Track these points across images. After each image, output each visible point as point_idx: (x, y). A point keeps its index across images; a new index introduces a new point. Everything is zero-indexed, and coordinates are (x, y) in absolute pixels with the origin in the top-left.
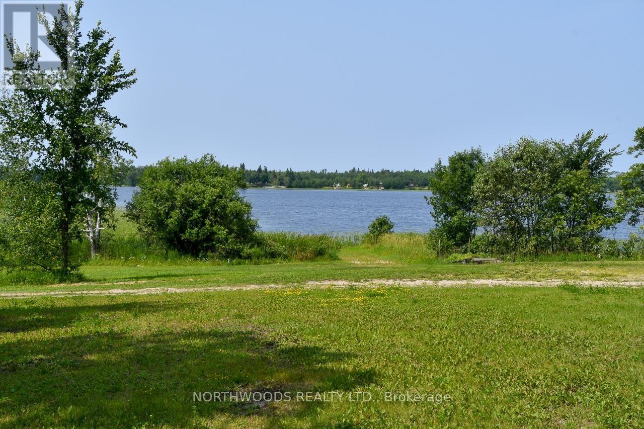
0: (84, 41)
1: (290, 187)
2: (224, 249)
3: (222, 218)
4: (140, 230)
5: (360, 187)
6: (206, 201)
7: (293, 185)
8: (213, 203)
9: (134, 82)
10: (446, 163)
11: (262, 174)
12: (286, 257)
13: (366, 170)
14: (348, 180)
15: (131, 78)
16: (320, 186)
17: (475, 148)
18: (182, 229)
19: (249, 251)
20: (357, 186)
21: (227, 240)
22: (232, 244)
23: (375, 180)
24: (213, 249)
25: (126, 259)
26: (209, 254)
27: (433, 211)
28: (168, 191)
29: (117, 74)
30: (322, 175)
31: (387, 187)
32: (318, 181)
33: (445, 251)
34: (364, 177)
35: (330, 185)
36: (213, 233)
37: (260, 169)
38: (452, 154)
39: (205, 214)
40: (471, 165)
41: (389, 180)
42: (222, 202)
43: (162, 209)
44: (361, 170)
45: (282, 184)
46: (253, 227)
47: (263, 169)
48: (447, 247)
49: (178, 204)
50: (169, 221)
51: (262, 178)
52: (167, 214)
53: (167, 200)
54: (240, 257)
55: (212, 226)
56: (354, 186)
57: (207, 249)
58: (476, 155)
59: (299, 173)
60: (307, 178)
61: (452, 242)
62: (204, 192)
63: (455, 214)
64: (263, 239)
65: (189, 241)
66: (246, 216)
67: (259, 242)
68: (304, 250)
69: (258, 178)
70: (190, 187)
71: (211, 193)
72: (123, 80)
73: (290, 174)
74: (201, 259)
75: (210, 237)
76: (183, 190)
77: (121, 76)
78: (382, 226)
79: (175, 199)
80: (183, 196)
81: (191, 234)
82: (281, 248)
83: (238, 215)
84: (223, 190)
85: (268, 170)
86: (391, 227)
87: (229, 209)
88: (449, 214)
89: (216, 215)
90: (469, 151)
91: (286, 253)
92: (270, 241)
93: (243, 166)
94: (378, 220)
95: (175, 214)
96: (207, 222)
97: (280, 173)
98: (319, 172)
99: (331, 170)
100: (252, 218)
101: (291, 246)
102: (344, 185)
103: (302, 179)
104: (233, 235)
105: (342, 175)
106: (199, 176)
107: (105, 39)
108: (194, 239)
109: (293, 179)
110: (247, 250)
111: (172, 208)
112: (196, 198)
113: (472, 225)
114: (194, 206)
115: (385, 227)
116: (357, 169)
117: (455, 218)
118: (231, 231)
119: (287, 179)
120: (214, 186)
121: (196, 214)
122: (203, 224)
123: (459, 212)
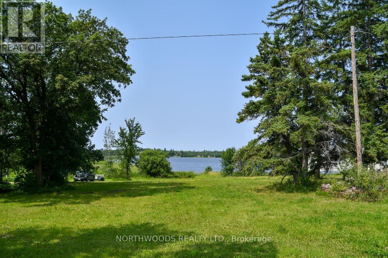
0: (134, 126)
1: (182, 156)
2: (163, 175)
3: (162, 166)
4: (139, 170)
5: (207, 157)
6: (158, 162)
7: (183, 156)
8: (160, 162)
9: (144, 134)
10: (225, 150)
11: (172, 152)
12: (180, 177)
13: (209, 151)
14: (203, 154)
15: (144, 133)
16: (193, 156)
17: (233, 147)
18: (151, 169)
19: (170, 176)
20: (206, 156)
21: (163, 172)
22: (165, 174)
23: (212, 154)
24: (160, 175)
25: (136, 178)
26: (159, 176)
27: (222, 164)
28: (147, 159)
29: (141, 132)
30: (193, 152)
31: (217, 157)
32: (192, 154)
33: (225, 176)
34: (208, 153)
35: (196, 156)
36: (160, 171)
37: (171, 150)
38: (227, 148)
39: (157, 165)
40: (233, 152)
41: (218, 154)
42: (162, 162)
43: (146, 164)
44: (207, 151)
45: (179, 156)
46: (171, 169)
47: (172, 150)
48: (226, 175)
49: (150, 162)
50: (148, 167)
51: (172, 154)
52: (147, 165)
53: (147, 161)
54: (167, 177)
55: (159, 168)
56: (205, 156)
57: (158, 175)
58: (234, 149)
59: (185, 152)
60: (188, 153)
61: (227, 173)
62: (157, 159)
63: (228, 165)
64: (174, 172)
65: (153, 173)
66: (169, 166)
67: (172, 173)
68: (185, 176)
69: (170, 153)
70: (153, 158)
71: (159, 159)
72: (142, 134)
73: (182, 152)
74: (156, 178)
75: (159, 172)
76: (151, 158)
77: (142, 133)
78: (209, 169)
79: (149, 161)
80: (151, 160)
81: (153, 171)
82: (179, 175)
83: (167, 165)
84: (162, 158)
85: (174, 151)
86: (212, 170)
87: (164, 164)
88: (226, 165)
89: (160, 165)
90: (232, 148)
91: (180, 176)
92: (175, 173)
93: (165, 149)
94: (208, 167)
95: (149, 165)
96: (158, 167)
97: (178, 152)
98: (192, 151)
99: (196, 151)
100: (170, 166)
101: (182, 175)
102: (201, 156)
103: (186, 154)
104: (165, 171)
105: (200, 152)
106: (156, 155)
107: (139, 125)
108: (154, 172)
109: (183, 154)
110: (169, 175)
111: (148, 164)
112: (155, 161)
113: (233, 169)
114: (154, 163)
115: (210, 169)
116: (206, 150)
117: (228, 167)
118: (164, 170)
119: (181, 154)
120: (160, 157)
121: (155, 165)
122: (157, 168)
123: (229, 165)
